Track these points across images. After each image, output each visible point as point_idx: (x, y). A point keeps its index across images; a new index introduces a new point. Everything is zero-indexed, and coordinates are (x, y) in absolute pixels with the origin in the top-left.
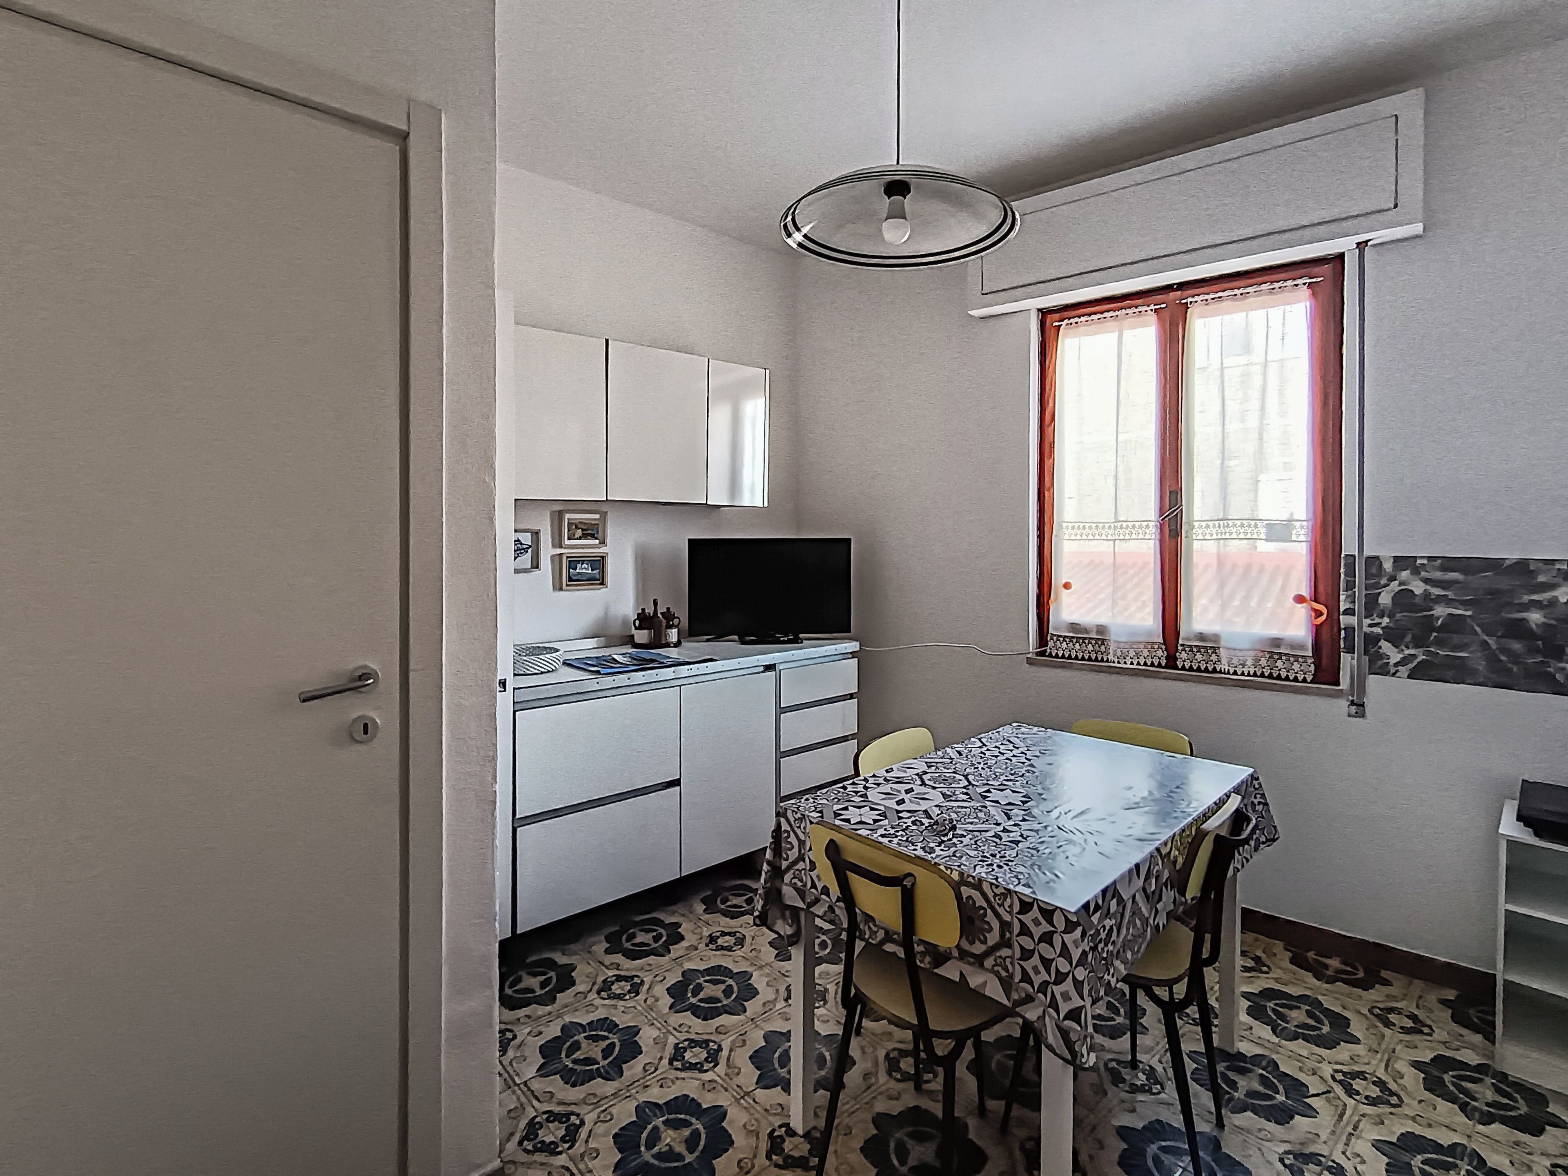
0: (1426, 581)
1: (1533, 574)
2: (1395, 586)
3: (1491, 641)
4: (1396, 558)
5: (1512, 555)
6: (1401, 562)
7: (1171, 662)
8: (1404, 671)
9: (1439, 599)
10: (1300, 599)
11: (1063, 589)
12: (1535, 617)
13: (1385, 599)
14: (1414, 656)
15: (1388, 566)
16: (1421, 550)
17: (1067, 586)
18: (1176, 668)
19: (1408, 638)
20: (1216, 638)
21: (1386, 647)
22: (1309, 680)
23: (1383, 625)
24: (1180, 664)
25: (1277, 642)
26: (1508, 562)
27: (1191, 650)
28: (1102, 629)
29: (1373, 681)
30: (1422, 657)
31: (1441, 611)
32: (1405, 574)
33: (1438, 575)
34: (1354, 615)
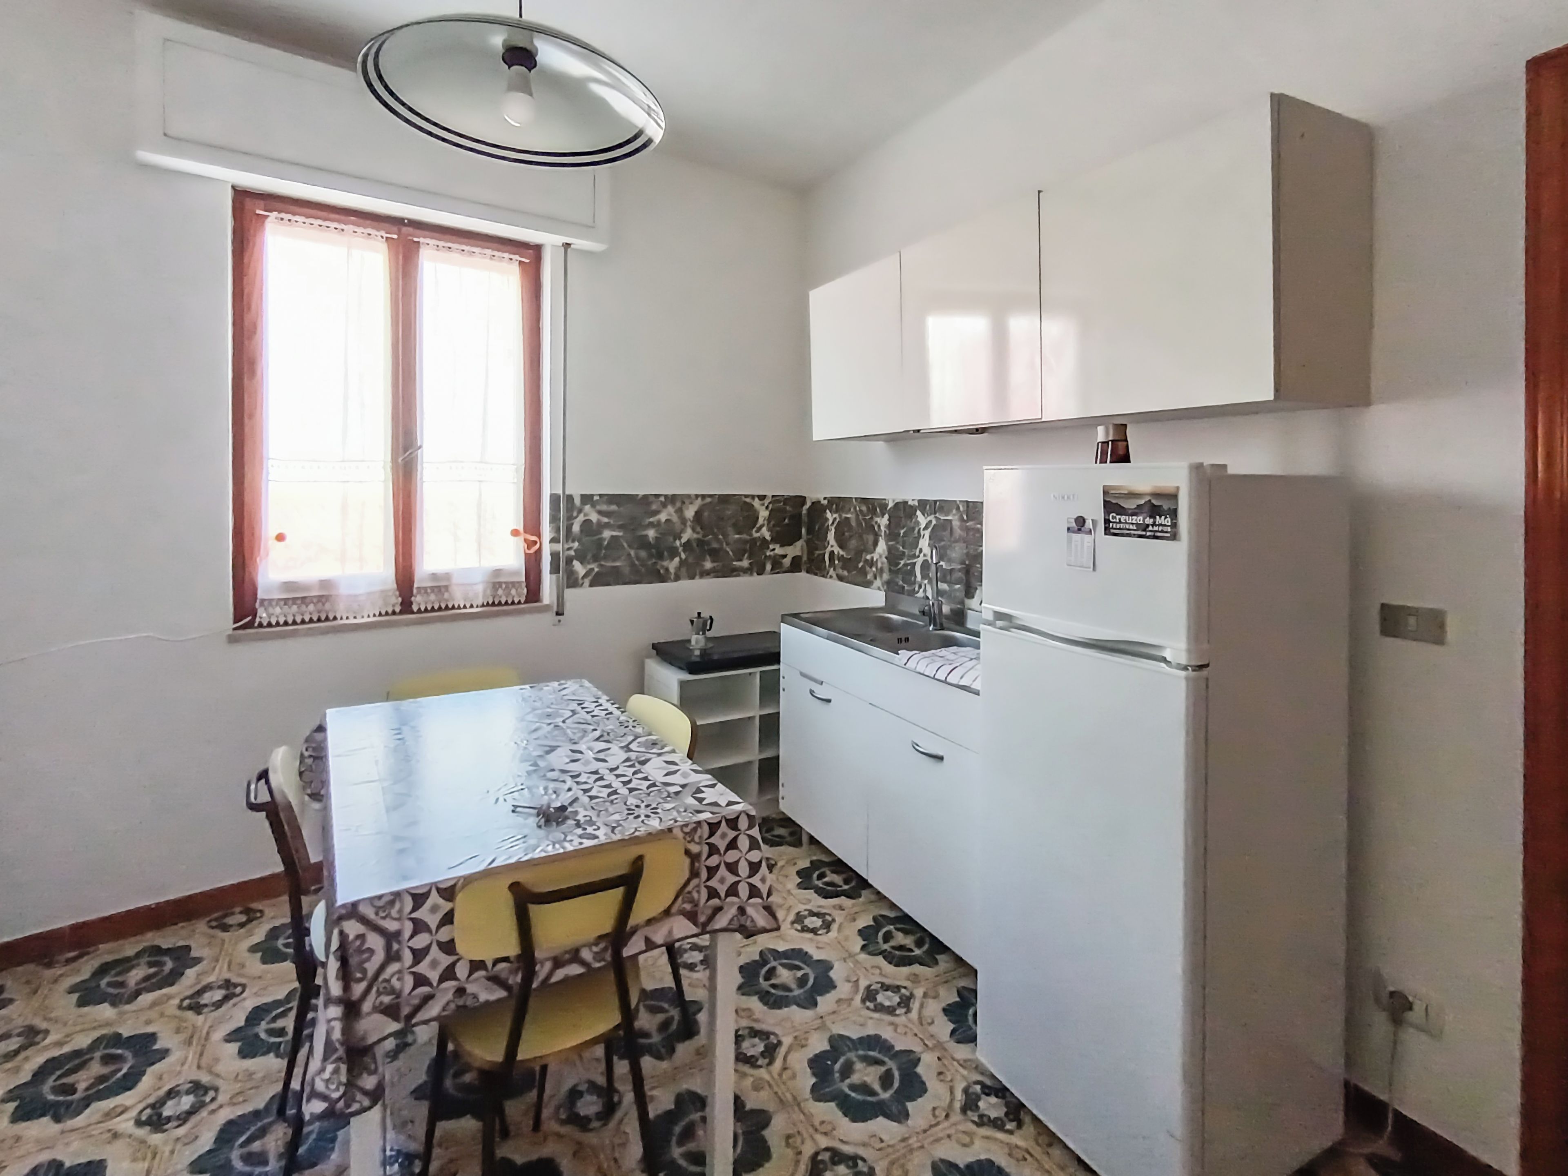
0: (600, 513)
1: (649, 504)
2: (581, 518)
3: (632, 553)
4: (582, 496)
5: (641, 492)
6: (587, 499)
7: (406, 607)
8: (587, 582)
9: (607, 526)
10: (515, 533)
11: (276, 542)
12: (651, 533)
13: (576, 528)
14: (592, 569)
15: (577, 501)
16: (596, 490)
17: (280, 538)
18: (412, 612)
19: (589, 556)
20: (447, 576)
21: (576, 564)
22: (522, 601)
23: (575, 548)
24: (415, 608)
25: (497, 572)
26: (640, 497)
27: (426, 592)
28: (325, 584)
29: (569, 593)
30: (596, 570)
31: (607, 534)
32: (587, 508)
33: (604, 507)
34: (560, 542)
